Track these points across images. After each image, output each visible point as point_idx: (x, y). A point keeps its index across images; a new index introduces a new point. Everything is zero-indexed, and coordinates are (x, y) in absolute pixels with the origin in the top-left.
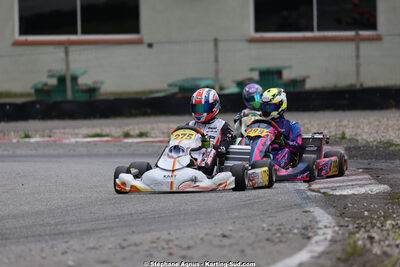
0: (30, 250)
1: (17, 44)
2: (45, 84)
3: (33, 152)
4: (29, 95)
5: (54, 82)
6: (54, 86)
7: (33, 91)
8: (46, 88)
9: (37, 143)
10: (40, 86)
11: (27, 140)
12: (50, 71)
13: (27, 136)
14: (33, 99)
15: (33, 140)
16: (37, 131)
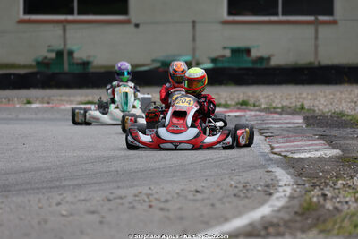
0: (29, 201)
1: (21, 22)
2: (46, 58)
3: (34, 116)
4: (30, 66)
5: (53, 55)
6: (52, 59)
7: (34, 63)
8: (46, 61)
9: (37, 108)
10: (40, 59)
11: (28, 105)
12: (49, 46)
13: (29, 102)
14: (34, 70)
15: (34, 106)
16: (37, 99)
